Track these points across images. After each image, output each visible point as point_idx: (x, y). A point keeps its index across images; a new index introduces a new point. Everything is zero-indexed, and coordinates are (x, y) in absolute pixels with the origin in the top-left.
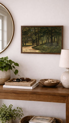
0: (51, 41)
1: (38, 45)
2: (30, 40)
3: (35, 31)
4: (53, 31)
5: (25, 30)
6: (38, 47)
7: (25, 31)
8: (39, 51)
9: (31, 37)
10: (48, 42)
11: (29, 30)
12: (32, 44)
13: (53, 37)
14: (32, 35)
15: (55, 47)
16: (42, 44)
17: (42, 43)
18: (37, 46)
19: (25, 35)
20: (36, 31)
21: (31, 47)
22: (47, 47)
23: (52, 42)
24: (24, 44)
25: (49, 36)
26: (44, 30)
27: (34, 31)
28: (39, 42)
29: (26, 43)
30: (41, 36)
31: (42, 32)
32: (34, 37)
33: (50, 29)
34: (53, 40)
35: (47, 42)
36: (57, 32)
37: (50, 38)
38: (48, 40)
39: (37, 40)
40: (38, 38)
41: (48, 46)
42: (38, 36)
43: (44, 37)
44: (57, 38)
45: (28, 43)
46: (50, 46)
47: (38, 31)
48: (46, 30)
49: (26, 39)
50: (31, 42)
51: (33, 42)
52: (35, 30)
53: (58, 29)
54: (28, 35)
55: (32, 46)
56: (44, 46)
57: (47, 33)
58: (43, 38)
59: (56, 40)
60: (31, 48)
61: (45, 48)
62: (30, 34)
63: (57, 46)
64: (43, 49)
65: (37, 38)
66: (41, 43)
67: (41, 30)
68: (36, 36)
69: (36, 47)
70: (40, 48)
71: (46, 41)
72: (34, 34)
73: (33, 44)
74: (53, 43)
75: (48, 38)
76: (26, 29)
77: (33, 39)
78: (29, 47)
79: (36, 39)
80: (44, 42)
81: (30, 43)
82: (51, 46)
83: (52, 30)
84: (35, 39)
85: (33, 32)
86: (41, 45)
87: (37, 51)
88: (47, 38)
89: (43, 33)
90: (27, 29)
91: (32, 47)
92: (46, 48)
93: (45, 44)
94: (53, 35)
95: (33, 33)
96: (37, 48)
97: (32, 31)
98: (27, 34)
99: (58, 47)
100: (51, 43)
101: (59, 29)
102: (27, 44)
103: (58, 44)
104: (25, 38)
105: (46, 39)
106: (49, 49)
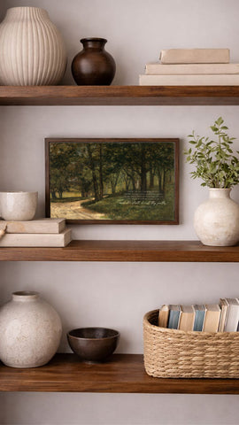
0: (141, 185)
1: (102, 199)
2: (76, 183)
3: (90, 155)
4: (148, 155)
5: (59, 152)
6: (100, 202)
7: (59, 156)
8: (103, 215)
9: (77, 173)
10: (131, 187)
11: (71, 152)
12: (80, 195)
13: (148, 174)
14: (82, 167)
15: (153, 202)
16: (114, 195)
17: (113, 191)
18: (97, 200)
19: (58, 166)
20: (93, 155)
21: (78, 203)
22: (129, 205)
24: (57, 195)
25: (133, 170)
26: (119, 152)
27: (86, 154)
28: (102, 188)
29: (61, 191)
30: (111, 171)
31: (112, 158)
32: (88, 175)
33: (138, 149)
34: (148, 183)
35: (127, 188)
36: (160, 159)
37: (139, 177)
38: (131, 183)
39: (98, 181)
40: (101, 175)
41: (132, 201)
42: (100, 170)
43: (118, 172)
44: (160, 177)
45: (69, 191)
46: (137, 201)
47: (101, 156)
48: (125, 153)
49: (62, 179)
50: (78, 187)
51: (85, 188)
52: (90, 153)
53: (163, 150)
54: (70, 166)
55: (82, 201)
56: (120, 201)
57: (129, 160)
58: (115, 176)
59: (156, 182)
60: (77, 205)
61: (122, 206)
62: (73, 163)
63: (161, 201)
64: (115, 211)
65: (98, 175)
66: (110, 192)
67: (108, 152)
68: (92, 169)
69: (94, 202)
70: (106, 206)
71: (124, 186)
72: (86, 163)
73: (83, 193)
74: (146, 190)
75: (132, 177)
76: (61, 150)
77: (83, 179)
78: (73, 203)
79: (95, 179)
80: (118, 188)
81: (76, 192)
82: (142, 201)
83: (144, 153)
84: (91, 178)
85: (83, 156)
86: (110, 196)
87: (98, 216)
88: (128, 175)
89: (116, 160)
90: (66, 149)
91: (82, 205)
92: (125, 205)
93: (122, 193)
94: (147, 166)
95: (83, 160)
96: (97, 206)
97: (80, 154)
98: (66, 165)
99: (163, 203)
100: (141, 190)
101: (166, 150)
102: (65, 195)
103: (163, 195)
104: (58, 177)
105: (126, 180)
106: (134, 208)
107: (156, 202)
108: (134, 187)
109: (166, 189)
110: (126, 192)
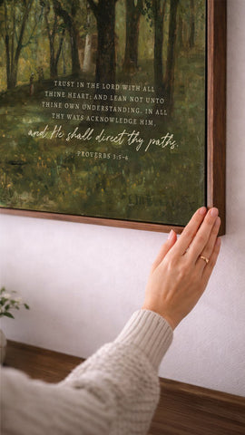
0: (96, 59)
10: (65, 65)
15: (134, 137)
17: (11, 80)
22: (58, 142)
23: (113, 65)
34: (121, 48)
37: (91, 18)
38: (67, 45)
41: (67, 127)
44: (158, 25)
46: (83, 126)
56: (30, 123)
58: (18, 10)
59: (147, 48)
63: (159, 133)
64: (15, 167)
66: (0, 79)
71: (44, 59)
74: (113, 77)
75: (68, 21)
80: (24, 68)
82: (97, 126)
88: (59, 11)
92: (48, 145)
93: (38, 90)
99: (168, 141)
100: (98, 79)
103: (169, 105)
105: (51, 32)
106: (71, 160)
107: (146, 134)
108: (76, 64)
109: (180, 76)
110: (50, 85)
